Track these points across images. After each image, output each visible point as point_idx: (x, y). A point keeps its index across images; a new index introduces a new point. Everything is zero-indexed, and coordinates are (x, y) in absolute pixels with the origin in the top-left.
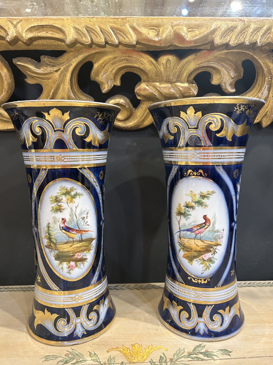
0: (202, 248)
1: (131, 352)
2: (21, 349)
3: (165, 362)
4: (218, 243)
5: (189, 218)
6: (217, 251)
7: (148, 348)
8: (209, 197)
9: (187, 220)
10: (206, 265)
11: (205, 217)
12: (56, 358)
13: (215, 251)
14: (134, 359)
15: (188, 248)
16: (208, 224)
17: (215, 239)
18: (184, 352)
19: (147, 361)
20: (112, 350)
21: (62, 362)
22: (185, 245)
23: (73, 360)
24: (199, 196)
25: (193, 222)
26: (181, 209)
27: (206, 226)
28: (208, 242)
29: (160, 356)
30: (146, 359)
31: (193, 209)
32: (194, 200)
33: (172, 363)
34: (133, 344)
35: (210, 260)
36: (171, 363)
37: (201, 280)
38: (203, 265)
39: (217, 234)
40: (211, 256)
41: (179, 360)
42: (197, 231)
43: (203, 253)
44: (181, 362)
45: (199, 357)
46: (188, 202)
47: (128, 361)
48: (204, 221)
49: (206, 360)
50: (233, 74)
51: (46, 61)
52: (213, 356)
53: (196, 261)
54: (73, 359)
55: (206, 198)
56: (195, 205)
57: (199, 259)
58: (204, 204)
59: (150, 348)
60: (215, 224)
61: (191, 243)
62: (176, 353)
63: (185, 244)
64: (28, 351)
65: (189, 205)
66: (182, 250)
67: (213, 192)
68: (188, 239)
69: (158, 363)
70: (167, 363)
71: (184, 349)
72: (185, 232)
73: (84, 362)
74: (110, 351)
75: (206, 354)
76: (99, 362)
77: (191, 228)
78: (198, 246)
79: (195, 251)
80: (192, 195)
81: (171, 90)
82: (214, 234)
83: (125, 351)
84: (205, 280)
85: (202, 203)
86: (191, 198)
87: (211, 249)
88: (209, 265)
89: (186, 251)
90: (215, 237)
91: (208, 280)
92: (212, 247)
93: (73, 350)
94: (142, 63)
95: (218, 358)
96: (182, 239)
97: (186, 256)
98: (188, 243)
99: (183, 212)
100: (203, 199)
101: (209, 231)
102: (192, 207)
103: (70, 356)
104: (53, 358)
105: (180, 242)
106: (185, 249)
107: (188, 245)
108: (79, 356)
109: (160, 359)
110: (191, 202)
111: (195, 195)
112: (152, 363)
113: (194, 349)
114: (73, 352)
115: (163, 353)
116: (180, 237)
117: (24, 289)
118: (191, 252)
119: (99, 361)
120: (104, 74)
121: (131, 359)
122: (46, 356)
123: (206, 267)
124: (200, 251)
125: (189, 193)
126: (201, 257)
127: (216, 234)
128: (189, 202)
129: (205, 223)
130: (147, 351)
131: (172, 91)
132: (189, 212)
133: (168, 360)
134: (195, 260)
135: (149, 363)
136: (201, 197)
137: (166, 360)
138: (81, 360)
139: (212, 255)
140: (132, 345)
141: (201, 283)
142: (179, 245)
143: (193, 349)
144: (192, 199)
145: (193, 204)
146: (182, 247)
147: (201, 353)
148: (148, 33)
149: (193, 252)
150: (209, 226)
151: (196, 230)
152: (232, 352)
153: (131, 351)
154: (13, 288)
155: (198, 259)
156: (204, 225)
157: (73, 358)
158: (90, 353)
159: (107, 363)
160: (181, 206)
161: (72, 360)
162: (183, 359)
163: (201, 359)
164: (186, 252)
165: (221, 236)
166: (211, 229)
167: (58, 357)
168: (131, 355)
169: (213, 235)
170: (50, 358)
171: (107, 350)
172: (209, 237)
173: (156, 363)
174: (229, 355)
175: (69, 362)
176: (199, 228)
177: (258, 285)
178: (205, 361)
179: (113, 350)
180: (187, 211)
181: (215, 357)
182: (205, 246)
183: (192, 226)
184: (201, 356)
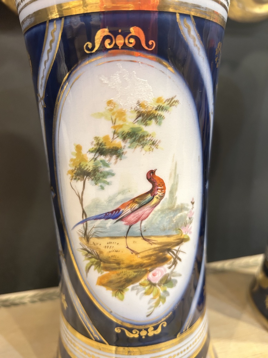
0: (146, 257)
4: (182, 237)
5: (108, 184)
6: (180, 255)
8: (160, 116)
9: (102, 188)
10: (158, 293)
11: (151, 176)
13: (177, 257)
15: (110, 263)
16: (159, 193)
17: (176, 230)
22: (101, 256)
24: (135, 115)
25: (119, 193)
26: (83, 159)
27: (155, 200)
28: (160, 240)
31: (118, 157)
32: (120, 130)
35: (167, 281)
37: (147, 330)
38: (151, 296)
39: (181, 217)
40: (168, 271)
42: (132, 215)
43: (149, 269)
46: (101, 136)
48: (149, 186)
53: (133, 289)
55: (153, 121)
56: (123, 144)
57: (141, 284)
58: (149, 138)
60: (176, 189)
61: (116, 247)
63: (101, 252)
65: (107, 147)
66: (93, 267)
67: (172, 102)
68: (108, 240)
72: (98, 222)
77: (115, 209)
78: (137, 254)
79: (130, 267)
80: (113, 114)
82: (174, 216)
84: (156, 328)
85: (144, 136)
86: (111, 125)
87: (168, 255)
88: (165, 291)
89: (106, 269)
90: (177, 224)
91: (162, 326)
92: (169, 250)
96: (92, 240)
97: (105, 281)
98: (108, 250)
99: (91, 169)
100: (146, 125)
101: (162, 211)
102: (116, 152)
105: (86, 247)
106: (102, 265)
107: (110, 255)
110: (111, 135)
111: (121, 114)
116: (86, 236)
118: (119, 271)
123: (158, 298)
124: (141, 265)
125: (103, 108)
126: (145, 278)
127: (179, 215)
128: (106, 138)
129: (152, 192)
132: (107, 165)
134: (130, 287)
136: (140, 118)
139: (170, 268)
141: (147, 336)
142: (86, 255)
144: (115, 127)
145: (118, 142)
146: (93, 259)
149: (124, 270)
150: (162, 197)
151: (129, 215)
155: (138, 284)
156: (149, 196)
160: (84, 151)
164: (105, 273)
165: (188, 219)
166: (166, 206)
169: (171, 221)
172: (162, 227)
176: (136, 206)
180: (101, 165)
182: (155, 249)
183: (117, 203)
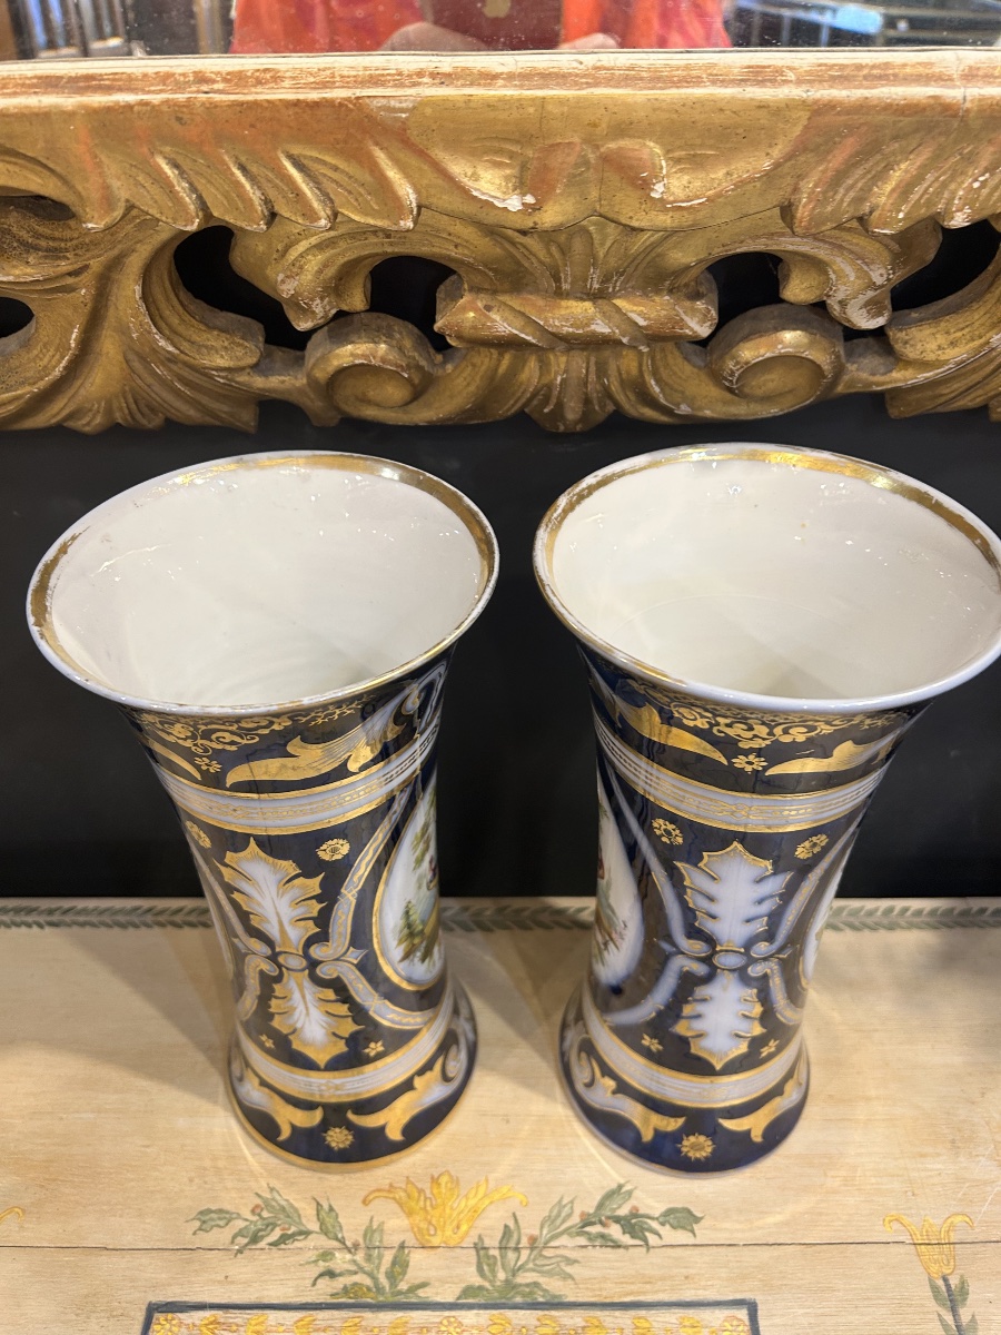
1: (429, 1208)
2: (132, 1184)
3: (517, 1249)
7: (474, 1191)
12: (229, 1221)
14: (432, 1232)
18: (572, 1212)
19: (469, 1242)
20: (377, 1194)
21: (243, 1236)
23: (272, 1230)
29: (506, 1226)
30: (467, 1233)
33: (535, 1252)
34: (436, 1176)
36: (530, 1255)
41: (552, 1244)
44: (559, 1252)
45: (610, 1235)
47: (417, 1239)
49: (626, 1247)
50: (881, 275)
51: (14, 230)
52: (647, 1234)
54: (275, 1225)
59: (482, 1191)
62: (549, 1216)
64: (152, 1192)
69: (495, 1252)
70: (519, 1253)
71: (572, 1202)
73: (302, 1237)
74: (371, 1197)
75: (629, 1222)
76: (340, 1241)
81: (593, 327)
83: (413, 1204)
93: (272, 1189)
94: (459, 241)
95: (660, 1243)
103: (265, 1214)
104: (220, 1219)
108: (288, 1217)
109: (503, 1237)
112: (482, 1252)
113: (600, 1206)
114: (273, 1199)
115: (514, 1215)
117: (121, 918)
119: (340, 1236)
120: (287, 277)
121: (425, 1232)
122: (201, 1213)
130: (472, 1202)
131: (601, 328)
133: (524, 1242)
135: (473, 1252)
137: (518, 1242)
138: (293, 1229)
140: (432, 1178)
143: (595, 1203)
147: (617, 1220)
148: (469, 174)
152: (702, 1218)
153: (428, 1203)
154: (85, 911)
157: (272, 1224)
158: (318, 1204)
159: (362, 1245)
161: (270, 1228)
162: (564, 1240)
163: (612, 1241)
167: (234, 1216)
168: (426, 1219)
170: (212, 1220)
171: (364, 1194)
173: (492, 1252)
174: (693, 1232)
175: (263, 1237)
177: (851, 919)
178: (621, 1250)
179: (380, 1194)
181: (652, 1239)
184: (615, 1231)
